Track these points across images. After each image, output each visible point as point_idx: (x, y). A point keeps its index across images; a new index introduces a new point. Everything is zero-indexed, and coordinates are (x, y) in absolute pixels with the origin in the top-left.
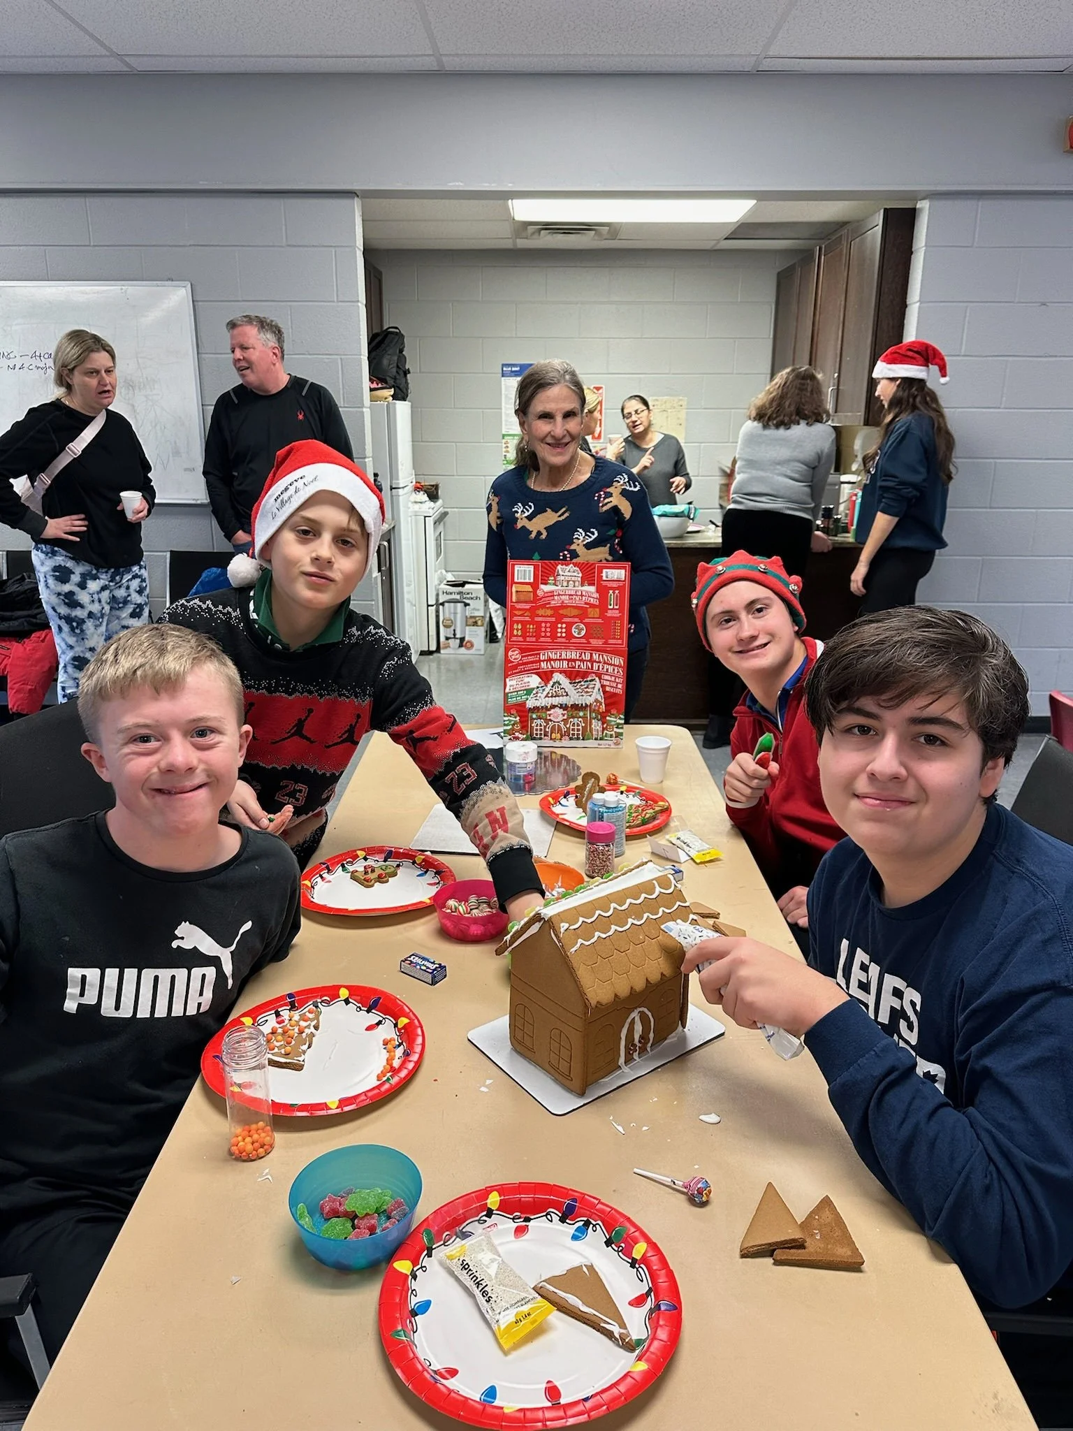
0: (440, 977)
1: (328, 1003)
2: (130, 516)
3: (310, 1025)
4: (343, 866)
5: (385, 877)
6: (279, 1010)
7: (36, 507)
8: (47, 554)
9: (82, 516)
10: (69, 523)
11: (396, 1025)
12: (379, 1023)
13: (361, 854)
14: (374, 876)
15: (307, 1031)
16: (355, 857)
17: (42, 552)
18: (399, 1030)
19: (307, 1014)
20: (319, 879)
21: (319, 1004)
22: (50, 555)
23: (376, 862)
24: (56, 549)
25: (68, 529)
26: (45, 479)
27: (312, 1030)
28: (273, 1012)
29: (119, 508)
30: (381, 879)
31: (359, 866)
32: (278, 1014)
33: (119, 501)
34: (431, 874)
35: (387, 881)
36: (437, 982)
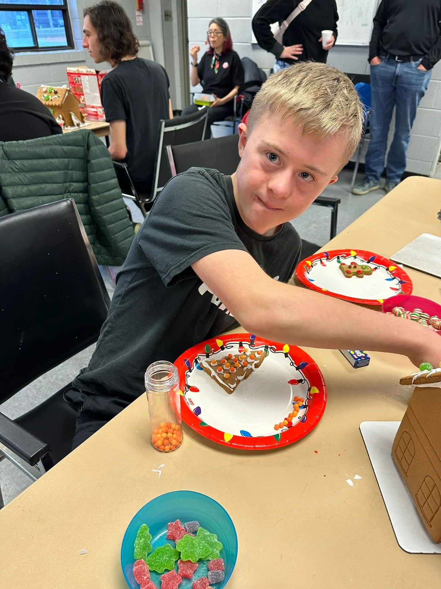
0: (362, 364)
1: (275, 351)
2: (325, 45)
3: (253, 362)
4: (338, 258)
5: (362, 274)
6: (243, 342)
7: (280, 40)
8: (281, 66)
9: (301, 45)
10: (294, 49)
11: (309, 390)
12: (300, 381)
13: (353, 253)
14: (355, 270)
15: (249, 366)
16: (348, 255)
17: (280, 65)
18: (310, 395)
19: (256, 353)
20: (319, 262)
21: (269, 349)
22: (282, 67)
23: (360, 262)
24: (286, 64)
25: (293, 53)
26: (286, 24)
27: (253, 367)
28: (238, 342)
29: (320, 40)
30: (359, 274)
31: (348, 262)
32: (241, 345)
33: (320, 36)
34: (396, 281)
35: (362, 277)
36: (359, 367)
